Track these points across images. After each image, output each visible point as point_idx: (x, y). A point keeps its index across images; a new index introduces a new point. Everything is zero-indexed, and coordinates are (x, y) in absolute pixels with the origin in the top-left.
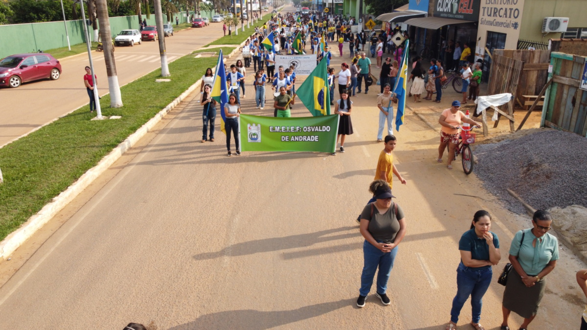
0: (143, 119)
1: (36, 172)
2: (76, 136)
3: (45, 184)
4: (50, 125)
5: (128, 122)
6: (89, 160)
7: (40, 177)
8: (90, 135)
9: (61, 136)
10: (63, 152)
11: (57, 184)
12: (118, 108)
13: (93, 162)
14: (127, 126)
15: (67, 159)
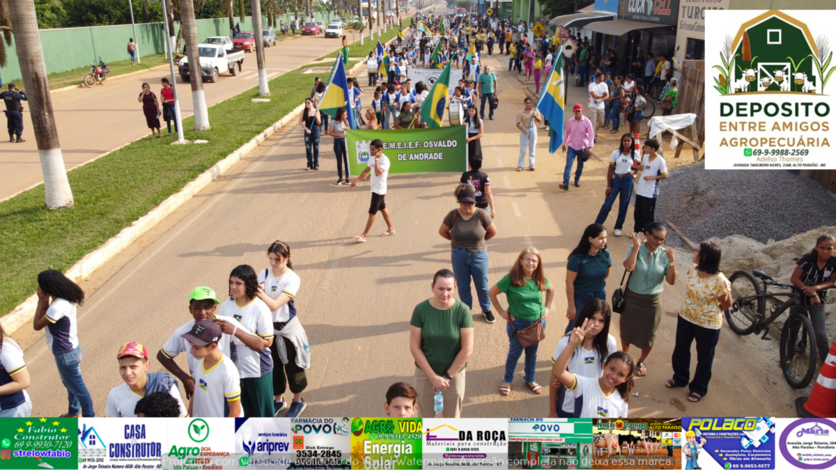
0: (235, 144)
1: (110, 196)
2: (154, 161)
3: (122, 209)
4: (121, 150)
5: (216, 147)
6: (171, 185)
7: (115, 201)
8: (170, 160)
9: (136, 161)
10: (140, 177)
11: (136, 209)
12: (204, 131)
13: (176, 187)
14: (216, 151)
15: (145, 184)
